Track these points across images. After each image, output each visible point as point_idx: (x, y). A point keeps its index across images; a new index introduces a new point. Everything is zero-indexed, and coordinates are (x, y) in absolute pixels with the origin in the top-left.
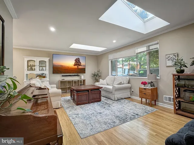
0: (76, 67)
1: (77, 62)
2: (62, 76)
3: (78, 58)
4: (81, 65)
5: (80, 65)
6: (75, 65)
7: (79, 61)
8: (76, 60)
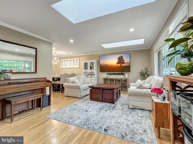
0: (119, 65)
1: (121, 60)
2: (107, 74)
3: (121, 56)
4: (125, 63)
5: (123, 63)
6: (118, 63)
7: (122, 59)
8: (119, 58)
